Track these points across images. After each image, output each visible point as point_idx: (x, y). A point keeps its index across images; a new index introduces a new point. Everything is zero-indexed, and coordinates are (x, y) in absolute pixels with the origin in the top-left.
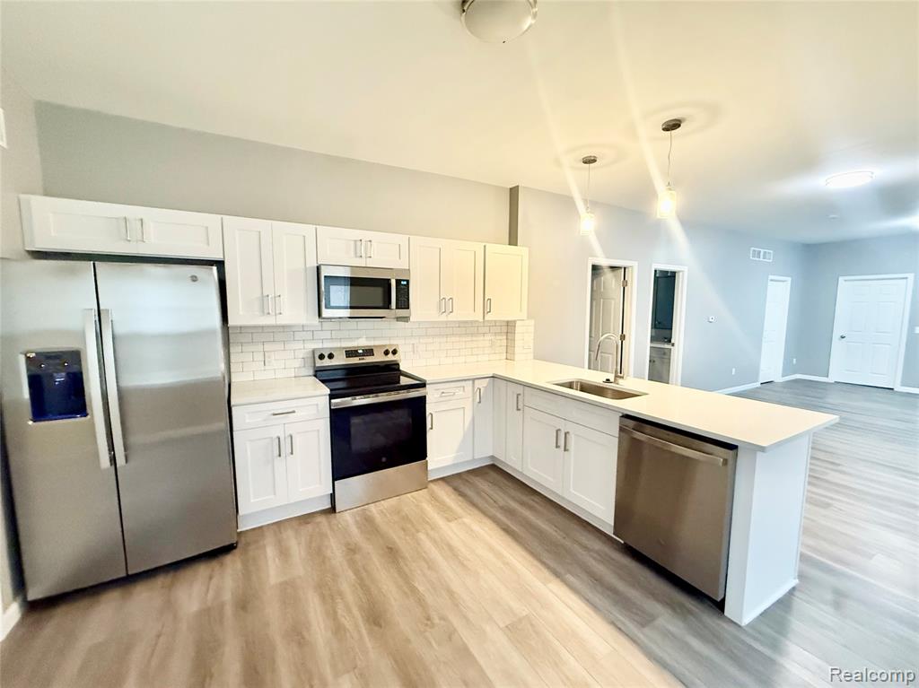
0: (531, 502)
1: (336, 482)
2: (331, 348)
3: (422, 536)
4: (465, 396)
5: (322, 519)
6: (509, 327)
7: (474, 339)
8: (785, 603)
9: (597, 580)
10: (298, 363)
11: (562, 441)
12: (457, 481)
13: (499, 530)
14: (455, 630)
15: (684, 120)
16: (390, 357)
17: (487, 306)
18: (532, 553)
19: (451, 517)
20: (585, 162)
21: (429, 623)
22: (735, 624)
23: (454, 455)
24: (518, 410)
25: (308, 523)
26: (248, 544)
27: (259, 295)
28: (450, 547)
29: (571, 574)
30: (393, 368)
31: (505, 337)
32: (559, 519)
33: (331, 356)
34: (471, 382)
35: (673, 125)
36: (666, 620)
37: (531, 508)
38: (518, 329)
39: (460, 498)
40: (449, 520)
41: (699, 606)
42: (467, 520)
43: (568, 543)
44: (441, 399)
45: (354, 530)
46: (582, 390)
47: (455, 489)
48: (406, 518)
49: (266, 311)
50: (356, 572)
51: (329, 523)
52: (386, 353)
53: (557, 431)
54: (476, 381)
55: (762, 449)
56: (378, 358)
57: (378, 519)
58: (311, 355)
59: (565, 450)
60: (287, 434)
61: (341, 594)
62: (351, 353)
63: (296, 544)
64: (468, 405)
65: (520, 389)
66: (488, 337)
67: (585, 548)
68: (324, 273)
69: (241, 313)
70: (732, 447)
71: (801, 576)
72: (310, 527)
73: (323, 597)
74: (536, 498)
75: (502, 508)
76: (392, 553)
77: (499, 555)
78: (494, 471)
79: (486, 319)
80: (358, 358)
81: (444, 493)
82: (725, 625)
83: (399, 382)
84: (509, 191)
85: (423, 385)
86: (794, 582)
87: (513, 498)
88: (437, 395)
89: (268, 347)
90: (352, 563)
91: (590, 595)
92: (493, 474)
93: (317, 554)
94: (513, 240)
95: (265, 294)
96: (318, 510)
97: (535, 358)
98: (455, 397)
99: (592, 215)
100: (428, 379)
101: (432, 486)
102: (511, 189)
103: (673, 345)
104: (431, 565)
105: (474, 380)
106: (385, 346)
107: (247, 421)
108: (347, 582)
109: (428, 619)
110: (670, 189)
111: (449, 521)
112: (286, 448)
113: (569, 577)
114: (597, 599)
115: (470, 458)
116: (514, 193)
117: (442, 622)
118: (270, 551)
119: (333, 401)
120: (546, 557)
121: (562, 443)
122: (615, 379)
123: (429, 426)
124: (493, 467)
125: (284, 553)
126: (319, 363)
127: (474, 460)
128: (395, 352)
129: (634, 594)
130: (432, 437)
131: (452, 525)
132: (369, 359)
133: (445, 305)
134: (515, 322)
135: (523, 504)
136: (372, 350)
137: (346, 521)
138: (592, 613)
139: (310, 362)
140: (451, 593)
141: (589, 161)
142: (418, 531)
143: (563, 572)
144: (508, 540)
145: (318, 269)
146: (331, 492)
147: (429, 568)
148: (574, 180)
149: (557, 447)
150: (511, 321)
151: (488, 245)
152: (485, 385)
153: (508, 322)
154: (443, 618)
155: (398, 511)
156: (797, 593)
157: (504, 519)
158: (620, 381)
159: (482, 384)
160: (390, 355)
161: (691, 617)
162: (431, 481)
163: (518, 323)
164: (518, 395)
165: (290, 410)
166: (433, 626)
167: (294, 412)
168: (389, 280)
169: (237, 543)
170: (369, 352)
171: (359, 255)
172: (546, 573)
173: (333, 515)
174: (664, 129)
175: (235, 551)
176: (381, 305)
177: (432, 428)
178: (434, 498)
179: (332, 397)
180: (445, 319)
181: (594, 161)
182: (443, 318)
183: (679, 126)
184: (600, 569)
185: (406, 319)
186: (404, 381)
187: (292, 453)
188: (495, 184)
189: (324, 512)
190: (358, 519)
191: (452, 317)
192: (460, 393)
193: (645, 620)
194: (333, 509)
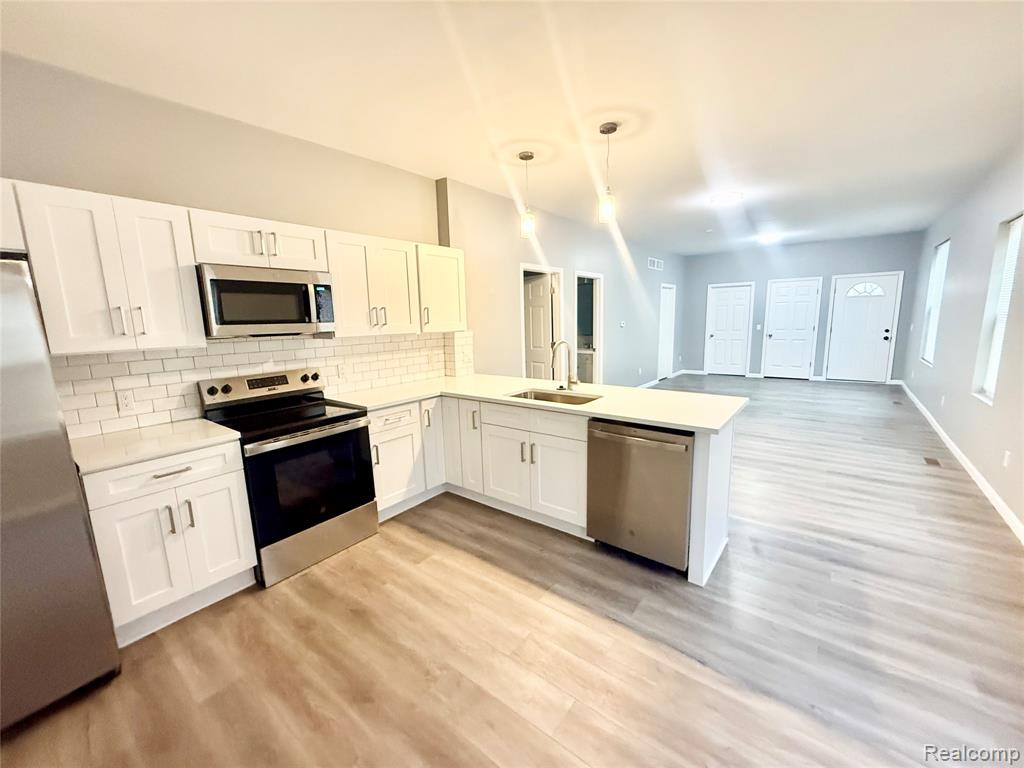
0: (499, 524)
1: (262, 551)
2: (226, 379)
3: (389, 587)
4: (412, 422)
5: (249, 602)
6: (446, 340)
7: (409, 355)
8: (723, 559)
9: (583, 583)
10: (174, 403)
11: (527, 453)
12: (412, 518)
13: (475, 558)
14: (461, 675)
15: (620, 125)
16: (311, 384)
17: (424, 315)
18: (514, 573)
19: (418, 558)
20: (522, 158)
21: (429, 677)
22: (698, 586)
23: (404, 490)
24: (475, 428)
25: (228, 611)
26: (137, 664)
27: (103, 307)
28: (427, 590)
29: (558, 582)
30: (314, 399)
31: (442, 352)
32: (530, 533)
33: (226, 389)
34: (417, 404)
35: (609, 129)
36: (647, 599)
37: (499, 528)
38: (457, 341)
39: (420, 535)
40: (416, 562)
41: (669, 579)
42: (437, 556)
43: (546, 554)
44: (387, 427)
45: (299, 602)
46: (536, 399)
47: (413, 527)
48: (364, 573)
49: (118, 331)
50: (320, 651)
51: (261, 604)
52: (305, 379)
53: (522, 444)
54: (423, 403)
55: (716, 432)
56: (294, 386)
57: (329, 582)
58: (194, 390)
59: (532, 462)
60: (182, 500)
61: (307, 683)
62: (254, 383)
63: (220, 642)
64: (416, 430)
65: (475, 406)
66: (424, 353)
67: (562, 554)
68: (209, 276)
69: (72, 335)
70: (690, 434)
71: (729, 535)
72: (233, 615)
73: (283, 695)
74: (502, 517)
75: (470, 535)
76: (359, 616)
77: (483, 585)
78: (450, 499)
79: (424, 331)
80: (267, 389)
81: (400, 534)
82: (691, 589)
83: (324, 414)
84: (434, 183)
85: (363, 413)
86: (725, 541)
87: (481, 524)
88: (380, 423)
89: (120, 384)
90: (311, 643)
91: (580, 597)
92: (448, 502)
93: (255, 644)
94: (444, 240)
95: (113, 305)
96: (237, 590)
97: (476, 372)
98: (401, 424)
99: (533, 216)
100: (369, 406)
101: (384, 529)
102: (437, 181)
103: (594, 350)
104: (412, 616)
105: (420, 401)
106: (302, 370)
107: (112, 492)
108: (310, 666)
109: (428, 673)
110: (609, 194)
111: (419, 563)
112: (181, 519)
113: (557, 586)
114: (589, 599)
115: (423, 490)
116: (441, 186)
117: (445, 672)
118: (181, 663)
119: (246, 447)
120: (531, 574)
121: (527, 456)
122: (569, 386)
123: (374, 460)
124: (447, 495)
125: (204, 660)
126: (209, 400)
127: (427, 491)
128: (315, 377)
129: (618, 586)
130: (379, 474)
131: (422, 566)
132: (281, 389)
133: (376, 315)
134: (453, 333)
135: (491, 526)
136: (285, 377)
137: (284, 594)
138: (587, 613)
139: (194, 400)
140: (444, 639)
141: (526, 157)
142: (384, 583)
143: (550, 584)
144: (487, 566)
145: (199, 269)
146: (256, 563)
147: (410, 619)
148: (511, 177)
149: (523, 460)
150: (448, 333)
151: (420, 246)
152: (432, 406)
153: (444, 334)
154: (444, 667)
155: (351, 566)
156: (730, 549)
157: (477, 546)
158: (574, 387)
159: (428, 405)
160: (310, 380)
161: (666, 592)
162: (382, 524)
163: (456, 335)
164: (474, 412)
165: (183, 467)
166: (435, 679)
167: (188, 469)
168: (306, 286)
169: (120, 667)
170: (282, 379)
171: (258, 251)
172: (535, 589)
173: (262, 593)
174: (602, 132)
175: (121, 678)
176: (295, 317)
177: (378, 463)
178: (391, 542)
179: (243, 442)
180: (378, 333)
181: (531, 157)
182: (376, 331)
183: (615, 130)
184: (582, 571)
185: (329, 335)
186: (331, 412)
187: (192, 525)
188: (420, 173)
189: (248, 591)
190: (300, 588)
191: (386, 330)
192: (407, 419)
193: (632, 605)
194: (260, 584)
